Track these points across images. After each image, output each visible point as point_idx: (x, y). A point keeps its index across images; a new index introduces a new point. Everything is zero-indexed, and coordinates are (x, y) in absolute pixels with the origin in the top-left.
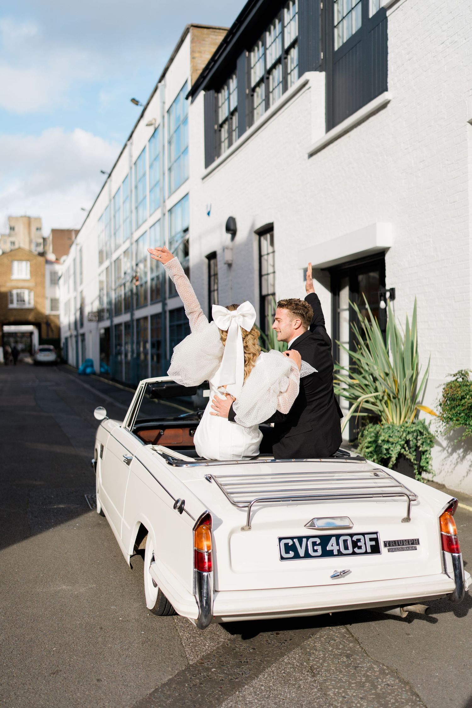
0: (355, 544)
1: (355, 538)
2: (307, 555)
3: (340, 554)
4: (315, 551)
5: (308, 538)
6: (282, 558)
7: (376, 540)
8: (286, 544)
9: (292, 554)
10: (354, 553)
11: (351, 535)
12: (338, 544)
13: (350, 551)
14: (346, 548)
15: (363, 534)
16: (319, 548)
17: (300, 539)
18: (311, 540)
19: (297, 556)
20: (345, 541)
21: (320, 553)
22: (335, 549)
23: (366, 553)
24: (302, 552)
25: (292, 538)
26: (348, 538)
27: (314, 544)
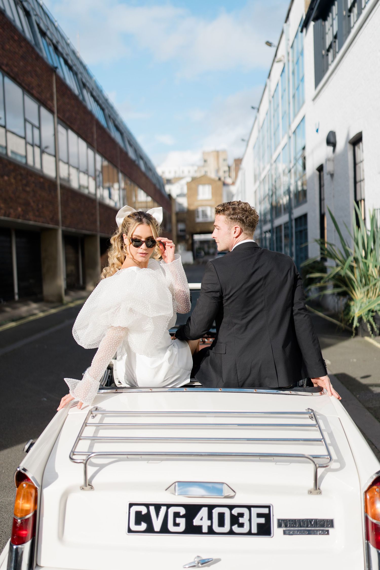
0: (235, 520)
1: (235, 512)
2: (164, 530)
3: (211, 531)
4: (176, 524)
5: (169, 506)
6: (130, 531)
7: (267, 517)
8: (138, 514)
9: (144, 526)
10: (231, 533)
11: (231, 507)
12: (210, 517)
13: (226, 528)
14: (221, 523)
15: (249, 507)
16: (182, 521)
17: (158, 507)
18: (172, 510)
19: (150, 530)
20: (221, 516)
21: (182, 527)
22: (205, 525)
23: (250, 533)
24: (157, 525)
25: (147, 506)
26: (226, 511)
27: (177, 515)
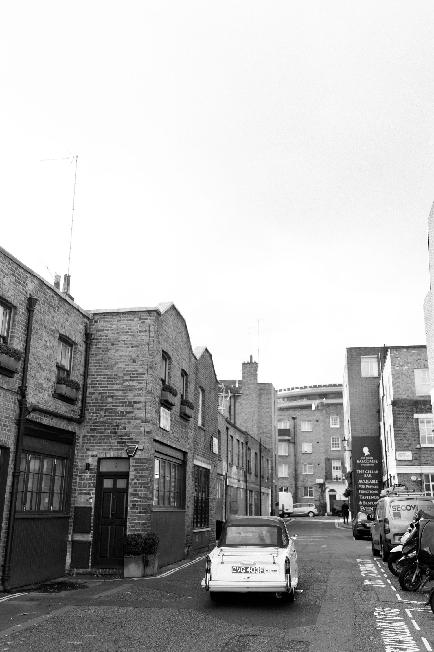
0: (256, 570)
1: (256, 568)
2: (240, 572)
3: (251, 572)
4: (243, 571)
5: (241, 567)
6: (232, 572)
7: (264, 569)
8: (234, 569)
9: (236, 571)
10: (255, 573)
11: (255, 567)
12: (251, 569)
13: (254, 572)
14: (253, 571)
15: (260, 567)
16: (244, 570)
17: (239, 567)
18: (242, 568)
19: (237, 572)
20: (253, 569)
21: (244, 572)
22: (250, 571)
23: (260, 573)
24: (239, 571)
25: (236, 567)
26: (254, 568)
27: (243, 569)
